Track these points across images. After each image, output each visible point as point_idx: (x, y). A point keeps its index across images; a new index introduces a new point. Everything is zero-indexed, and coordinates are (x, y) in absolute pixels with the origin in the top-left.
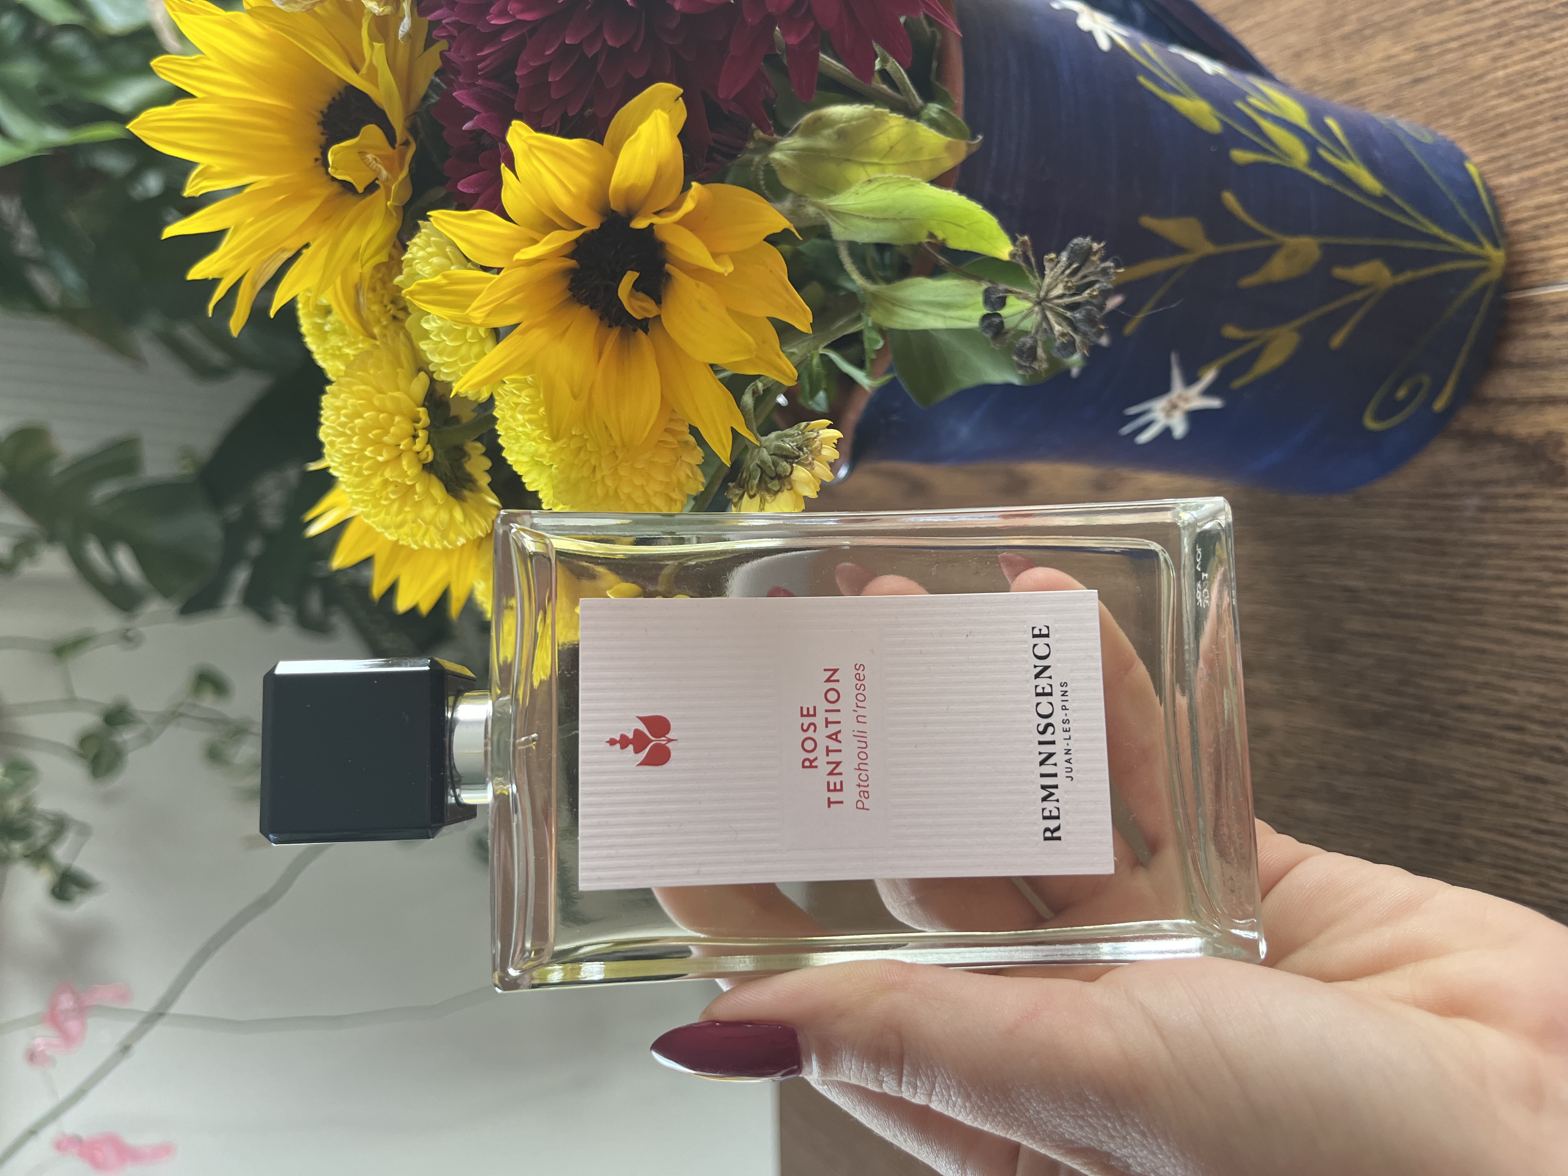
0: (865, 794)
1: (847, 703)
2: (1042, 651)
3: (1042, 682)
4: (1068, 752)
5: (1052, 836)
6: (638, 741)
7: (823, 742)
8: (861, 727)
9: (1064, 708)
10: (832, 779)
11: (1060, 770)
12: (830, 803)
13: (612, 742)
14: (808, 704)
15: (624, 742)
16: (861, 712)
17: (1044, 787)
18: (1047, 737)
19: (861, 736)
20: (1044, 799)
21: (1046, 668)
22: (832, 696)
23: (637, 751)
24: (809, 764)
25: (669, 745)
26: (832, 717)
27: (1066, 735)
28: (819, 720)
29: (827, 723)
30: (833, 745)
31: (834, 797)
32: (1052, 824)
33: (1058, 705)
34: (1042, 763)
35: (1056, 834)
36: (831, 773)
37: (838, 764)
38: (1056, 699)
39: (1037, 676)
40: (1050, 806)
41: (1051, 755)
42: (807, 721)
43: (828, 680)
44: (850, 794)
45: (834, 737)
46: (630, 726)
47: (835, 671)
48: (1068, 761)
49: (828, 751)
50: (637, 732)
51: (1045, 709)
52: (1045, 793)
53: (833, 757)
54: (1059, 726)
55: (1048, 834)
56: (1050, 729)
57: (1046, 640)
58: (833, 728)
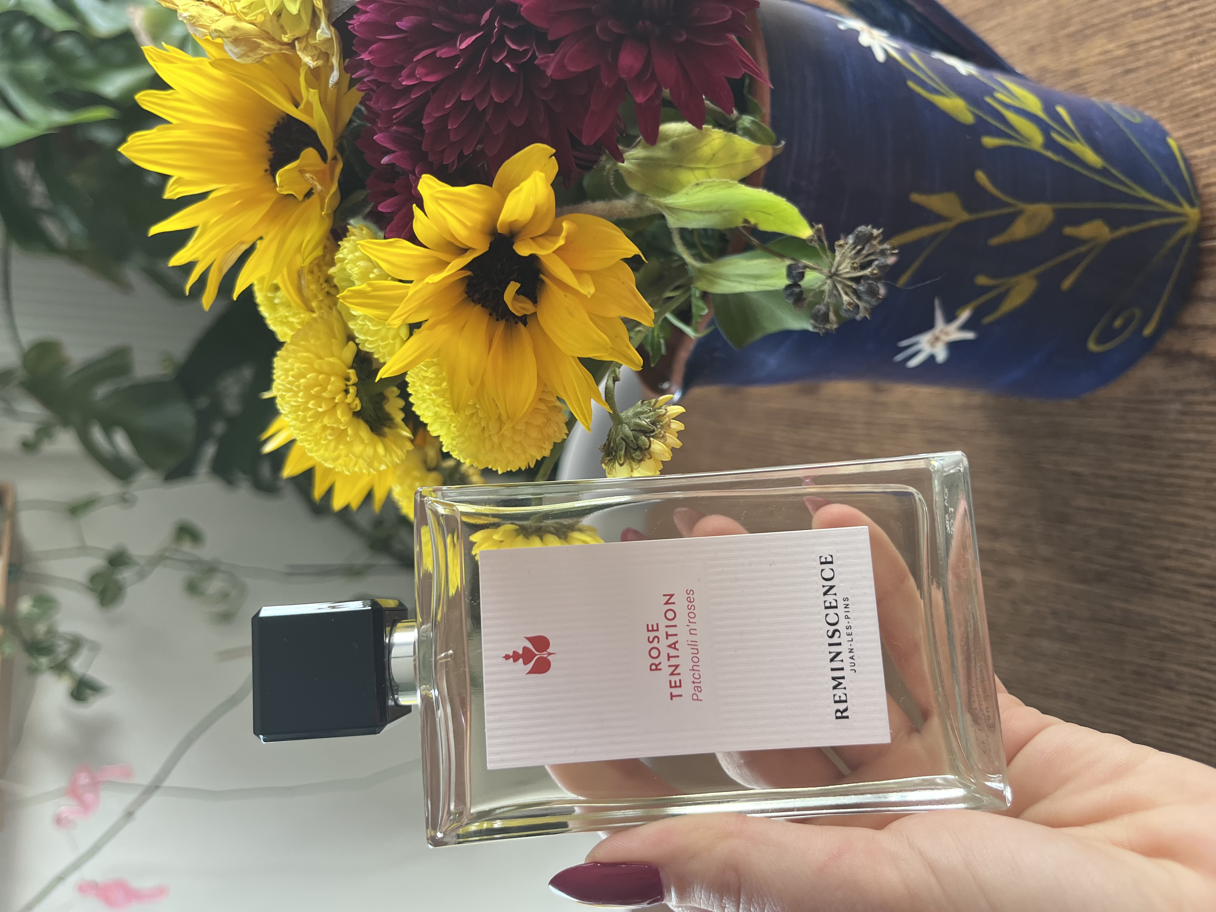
0: (698, 689)
1: (681, 620)
2: (828, 574)
3: (829, 598)
4: (851, 651)
5: (842, 715)
6: (526, 656)
7: (665, 651)
8: (693, 638)
9: (847, 617)
10: (674, 678)
11: (846, 665)
12: (672, 696)
13: (507, 657)
14: (652, 622)
15: (515, 657)
16: (692, 626)
17: (834, 679)
18: (835, 640)
19: (693, 645)
20: (835, 688)
21: (832, 587)
22: (670, 615)
23: (525, 663)
24: (655, 668)
25: (550, 658)
26: (671, 631)
27: (850, 638)
28: (661, 634)
29: (668, 635)
30: (673, 652)
31: (675, 691)
32: (842, 706)
33: (842, 615)
34: (832, 660)
35: (845, 714)
36: (672, 674)
37: (677, 666)
38: (841, 610)
39: (825, 594)
40: (839, 692)
41: (838, 654)
42: (652, 635)
43: (667, 603)
44: (687, 689)
45: (673, 646)
46: (520, 645)
47: (672, 596)
48: (852, 658)
49: (669, 657)
50: (525, 649)
51: (832, 619)
52: (835, 683)
53: (673, 661)
54: (843, 631)
55: (839, 714)
56: (837, 634)
57: (830, 566)
58: (672, 640)
